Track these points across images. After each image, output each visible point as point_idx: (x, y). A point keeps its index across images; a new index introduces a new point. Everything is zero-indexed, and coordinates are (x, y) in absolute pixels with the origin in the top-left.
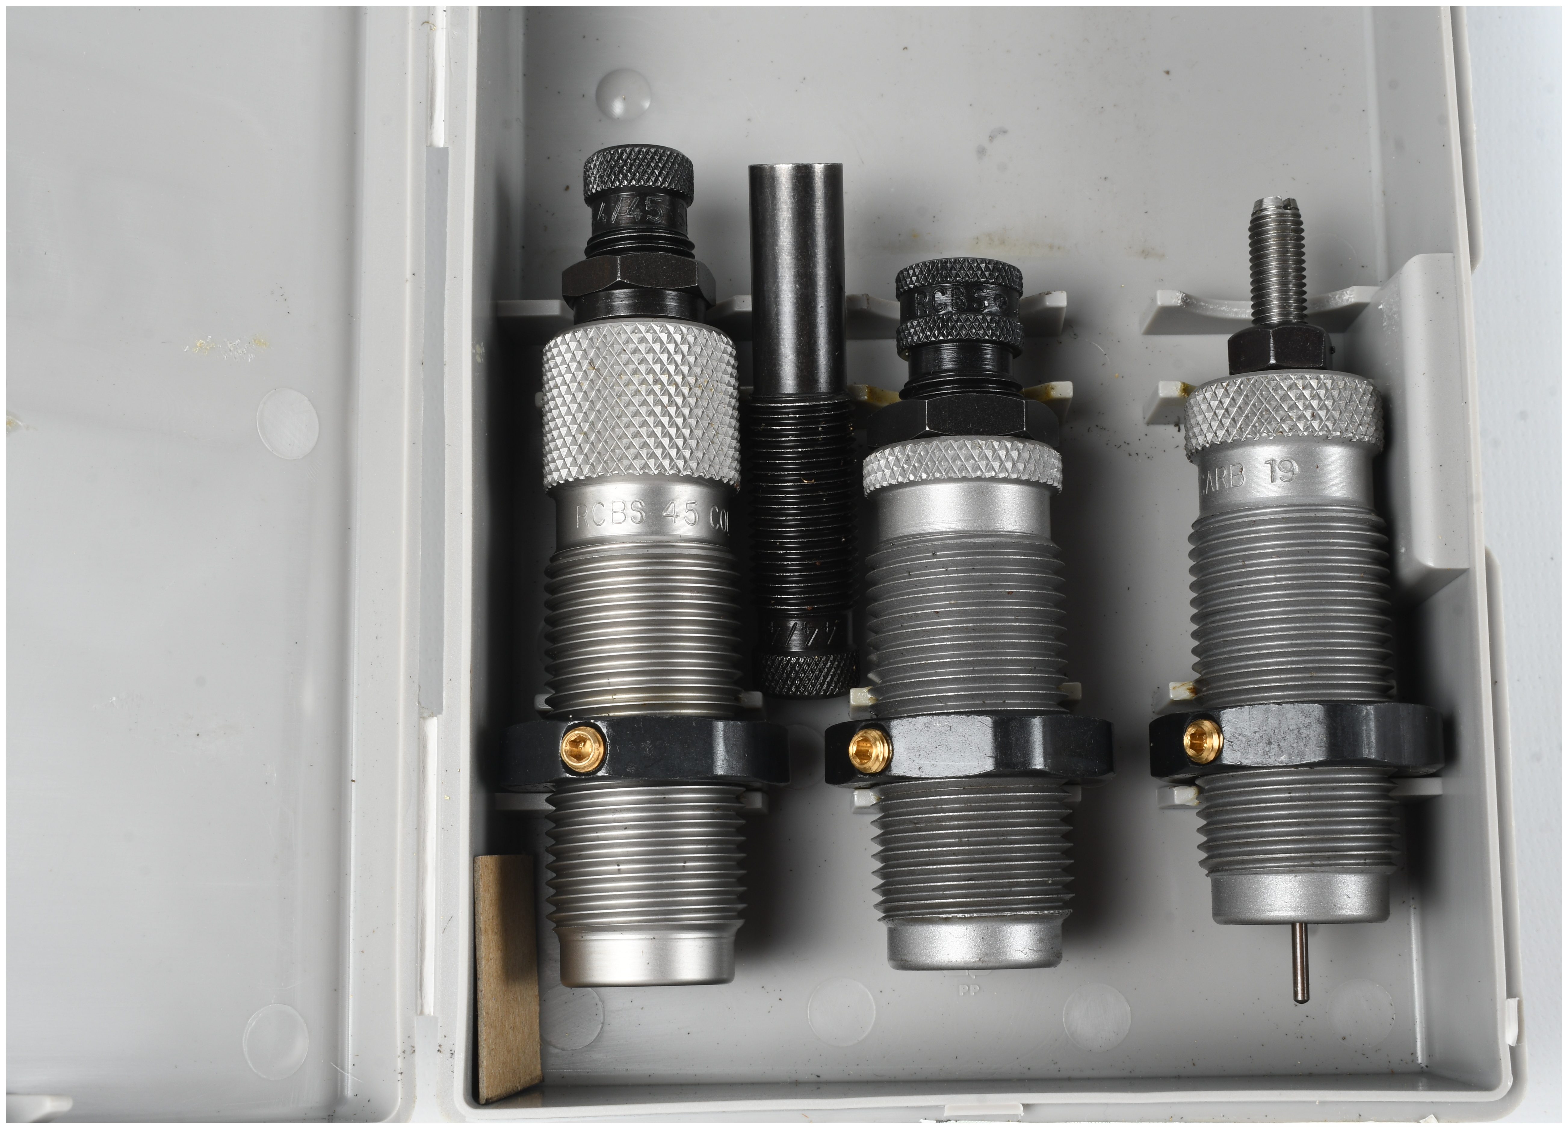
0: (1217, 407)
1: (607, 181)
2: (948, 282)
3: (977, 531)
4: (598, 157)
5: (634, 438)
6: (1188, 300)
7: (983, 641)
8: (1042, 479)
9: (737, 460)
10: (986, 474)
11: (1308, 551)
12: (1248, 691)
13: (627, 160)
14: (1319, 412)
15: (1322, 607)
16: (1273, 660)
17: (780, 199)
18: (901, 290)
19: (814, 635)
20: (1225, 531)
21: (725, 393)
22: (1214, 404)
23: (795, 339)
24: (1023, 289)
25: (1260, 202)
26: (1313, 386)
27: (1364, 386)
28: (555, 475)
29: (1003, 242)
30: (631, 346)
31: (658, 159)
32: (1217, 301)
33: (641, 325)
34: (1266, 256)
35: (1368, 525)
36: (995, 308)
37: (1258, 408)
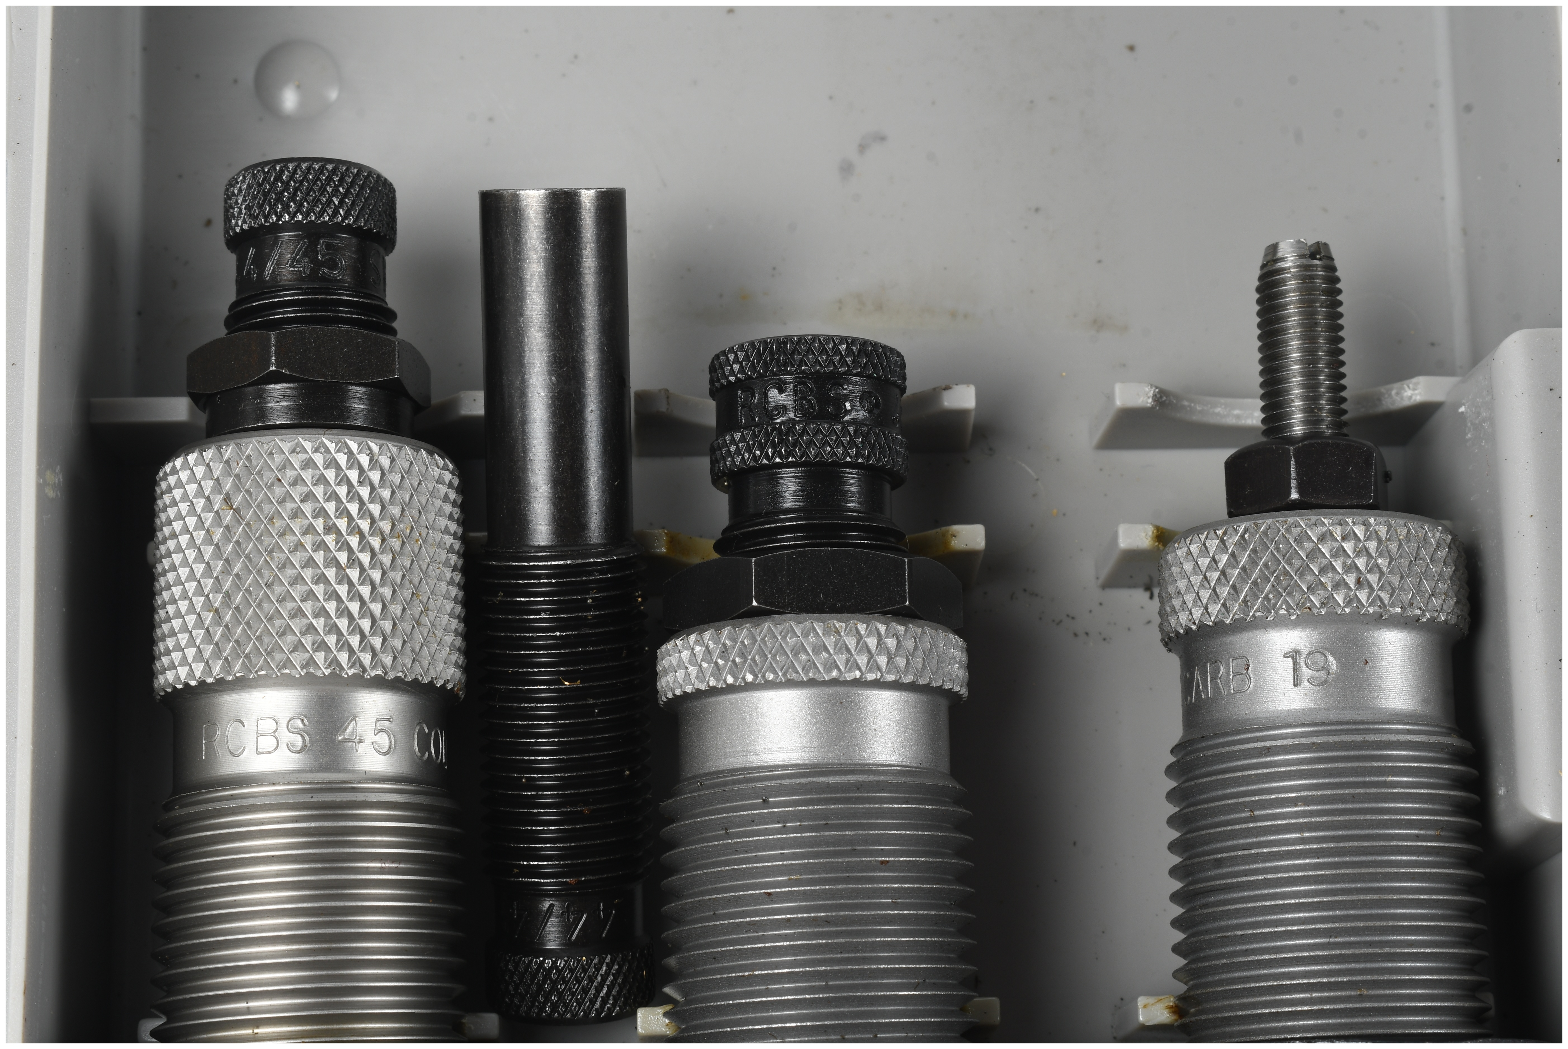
0: (1209, 568)
1: (258, 215)
2: (788, 373)
3: (833, 765)
4: (244, 177)
5: (293, 618)
6: (1163, 398)
7: (841, 940)
8: (936, 682)
9: (459, 649)
10: (847, 675)
11: (1353, 796)
12: (1261, 1018)
13: (289, 182)
14: (1369, 576)
15: (1376, 885)
16: (1300, 969)
17: (526, 243)
18: (717, 384)
19: (581, 923)
20: (1223, 763)
21: (439, 545)
22: (1204, 562)
23: (549, 461)
24: (906, 383)
25: (1274, 248)
26: (1359, 535)
27: (1438, 535)
28: (170, 676)
29: (879, 307)
30: (290, 474)
31: (339, 181)
32: (1208, 399)
33: (307, 441)
34: (1284, 331)
35: (1447, 753)
36: (861, 414)
37: (1272, 570)
